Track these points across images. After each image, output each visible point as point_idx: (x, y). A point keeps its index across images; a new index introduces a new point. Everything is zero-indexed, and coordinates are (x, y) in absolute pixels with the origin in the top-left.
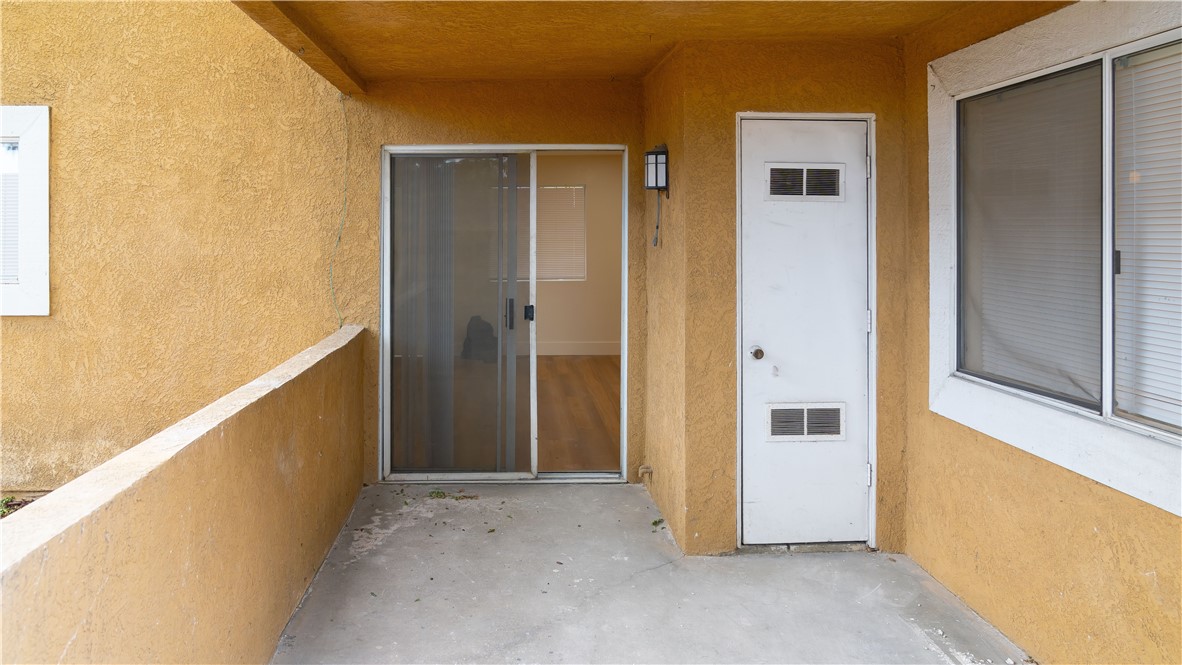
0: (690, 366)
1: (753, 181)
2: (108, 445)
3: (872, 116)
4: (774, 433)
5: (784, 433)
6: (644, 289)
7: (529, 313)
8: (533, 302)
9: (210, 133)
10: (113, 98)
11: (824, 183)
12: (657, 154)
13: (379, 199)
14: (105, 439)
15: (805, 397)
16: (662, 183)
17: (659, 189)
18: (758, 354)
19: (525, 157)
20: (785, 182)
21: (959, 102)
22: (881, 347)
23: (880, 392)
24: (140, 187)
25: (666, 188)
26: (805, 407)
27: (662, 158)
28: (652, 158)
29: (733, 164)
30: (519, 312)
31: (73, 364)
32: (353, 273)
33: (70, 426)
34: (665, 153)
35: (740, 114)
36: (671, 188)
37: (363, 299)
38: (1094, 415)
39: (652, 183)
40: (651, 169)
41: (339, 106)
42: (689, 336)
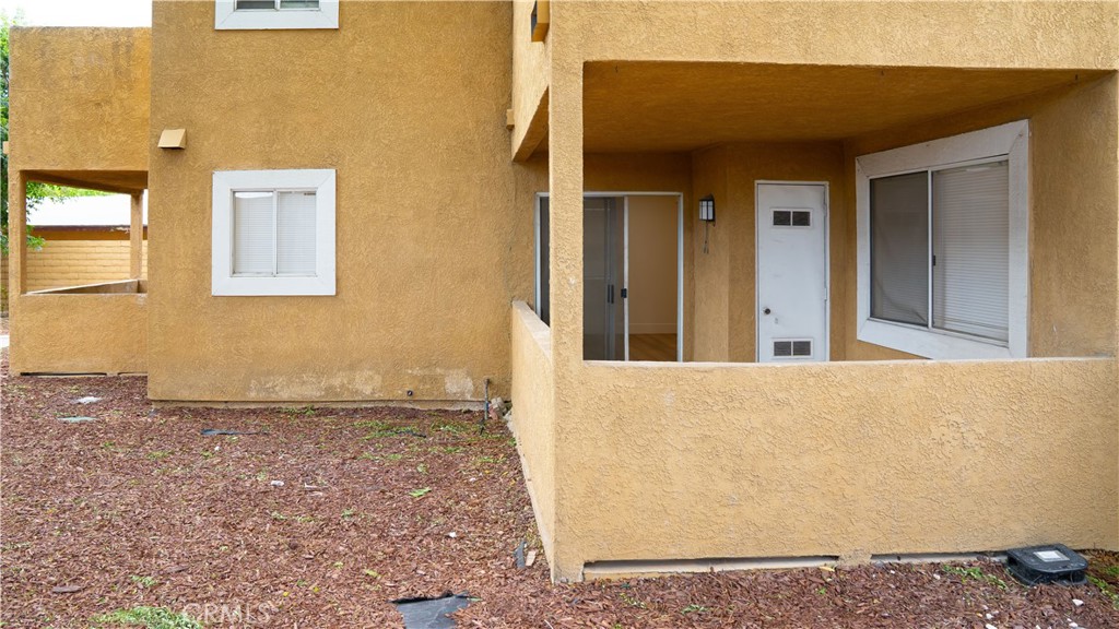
0: (731, 319)
1: (764, 219)
2: (371, 373)
3: (827, 183)
4: (776, 354)
5: (780, 355)
6: (693, 278)
7: (623, 293)
8: (626, 287)
9: (432, 185)
10: (373, 164)
11: (802, 219)
12: (708, 201)
13: (533, 225)
14: (369, 369)
15: (792, 335)
16: (711, 217)
17: (708, 221)
18: (768, 311)
19: (622, 198)
20: (781, 219)
21: (871, 180)
22: (832, 308)
23: (832, 332)
24: (390, 217)
25: (713, 220)
26: (792, 340)
27: (711, 203)
28: (705, 203)
29: (754, 209)
30: (617, 293)
31: (349, 325)
32: (518, 269)
33: (348, 362)
34: (713, 201)
35: (757, 182)
36: (717, 221)
37: (525, 285)
38: (925, 329)
39: (705, 217)
40: (705, 209)
41: (510, 168)
42: (731, 302)
